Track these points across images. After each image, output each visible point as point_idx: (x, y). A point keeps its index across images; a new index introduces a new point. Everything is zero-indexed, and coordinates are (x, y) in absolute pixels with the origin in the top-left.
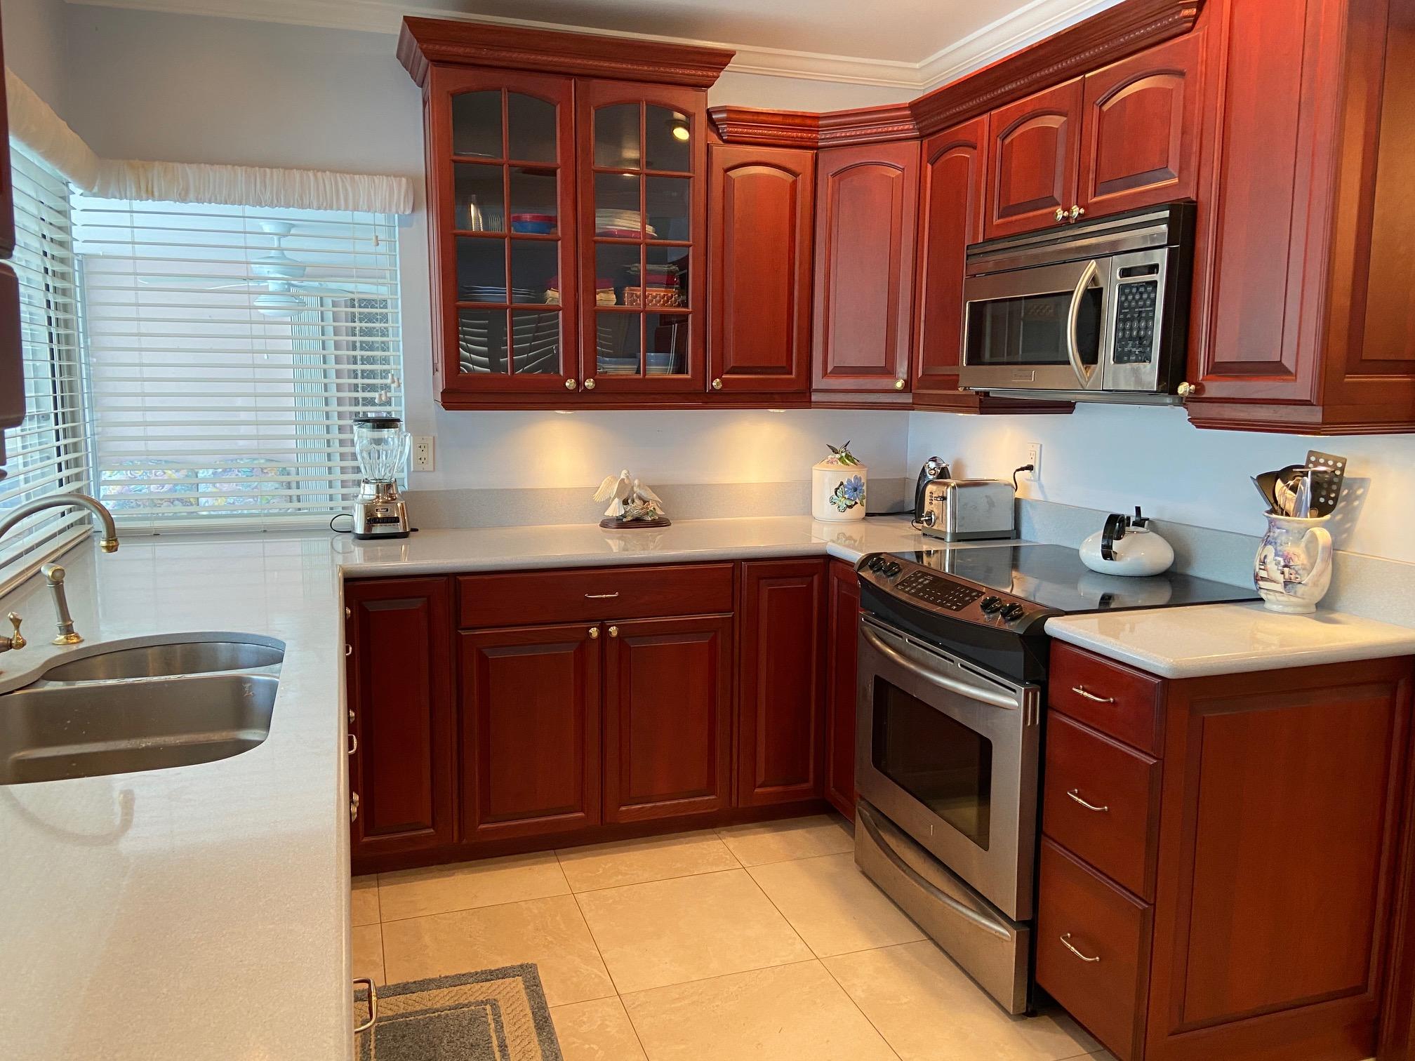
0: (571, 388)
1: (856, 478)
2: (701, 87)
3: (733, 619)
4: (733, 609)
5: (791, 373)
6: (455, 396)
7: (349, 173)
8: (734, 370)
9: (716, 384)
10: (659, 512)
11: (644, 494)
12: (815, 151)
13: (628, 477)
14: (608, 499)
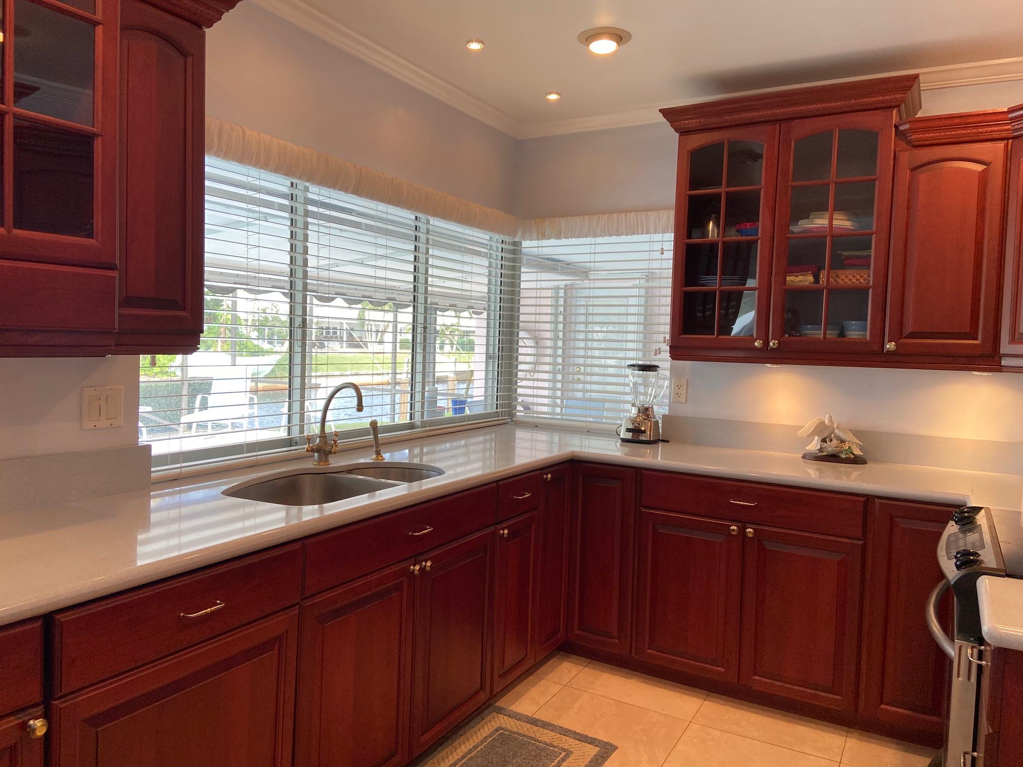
0: (760, 347)
2: (891, 107)
3: (864, 546)
4: (864, 536)
5: (976, 339)
6: (678, 351)
7: (645, 211)
8: (912, 335)
9: (890, 346)
10: (857, 452)
11: (843, 436)
12: (1010, 141)
13: (831, 421)
14: (809, 436)
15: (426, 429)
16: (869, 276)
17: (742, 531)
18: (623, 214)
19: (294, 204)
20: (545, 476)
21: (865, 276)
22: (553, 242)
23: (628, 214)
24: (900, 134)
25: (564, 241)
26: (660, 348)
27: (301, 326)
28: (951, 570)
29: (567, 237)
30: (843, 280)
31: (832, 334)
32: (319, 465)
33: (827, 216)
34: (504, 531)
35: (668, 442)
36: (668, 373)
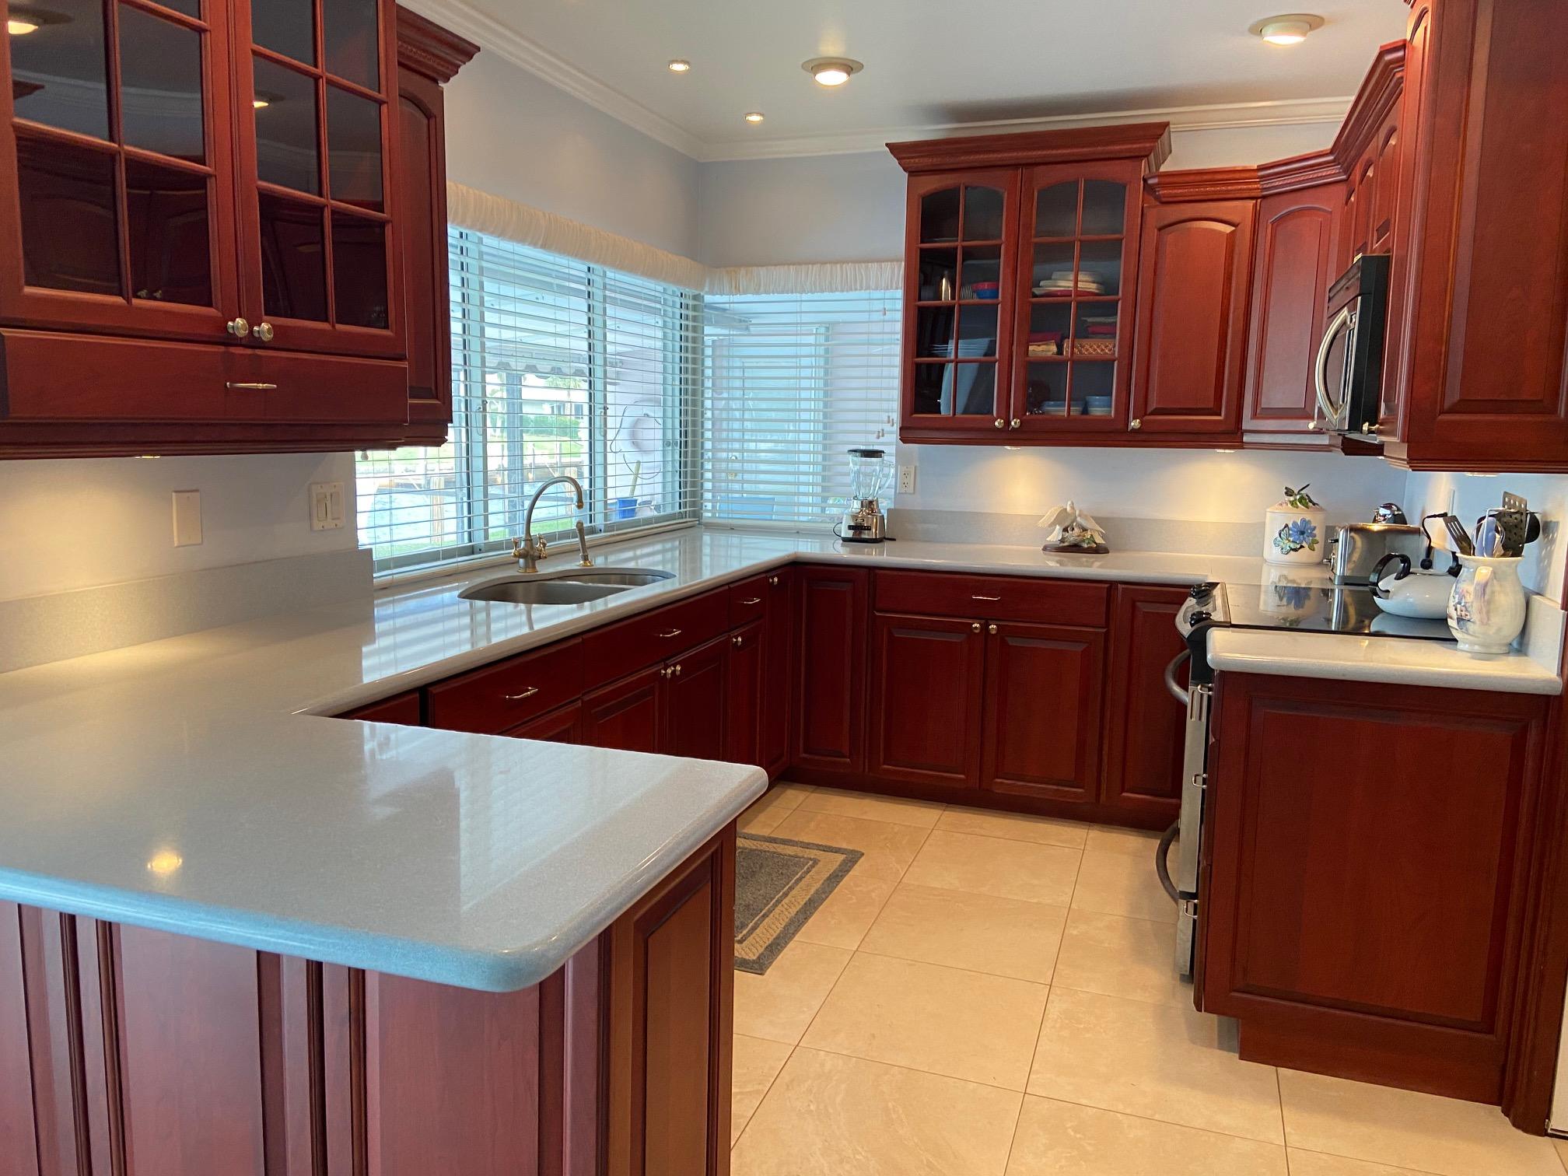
0: (1000, 427)
1: (1303, 520)
2: (1139, 158)
3: (1107, 634)
4: (1107, 625)
5: (1220, 415)
6: (909, 432)
7: (864, 262)
8: (1157, 412)
9: (1135, 424)
10: (1099, 540)
11: (1085, 524)
12: (1259, 201)
13: (1072, 508)
14: (1050, 526)
15: (612, 533)
16: (1114, 347)
17: (985, 628)
18: (838, 266)
19: (465, 260)
20: (771, 580)
21: (1110, 347)
22: (750, 297)
23: (844, 265)
24: (1149, 189)
25: (764, 297)
26: (883, 430)
27: (481, 410)
28: (1185, 629)
29: (767, 292)
30: (1087, 350)
31: (1076, 411)
32: (526, 572)
33: (1072, 277)
34: (737, 638)
35: (894, 540)
36: (893, 459)
